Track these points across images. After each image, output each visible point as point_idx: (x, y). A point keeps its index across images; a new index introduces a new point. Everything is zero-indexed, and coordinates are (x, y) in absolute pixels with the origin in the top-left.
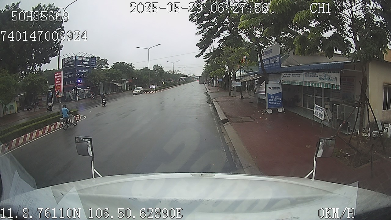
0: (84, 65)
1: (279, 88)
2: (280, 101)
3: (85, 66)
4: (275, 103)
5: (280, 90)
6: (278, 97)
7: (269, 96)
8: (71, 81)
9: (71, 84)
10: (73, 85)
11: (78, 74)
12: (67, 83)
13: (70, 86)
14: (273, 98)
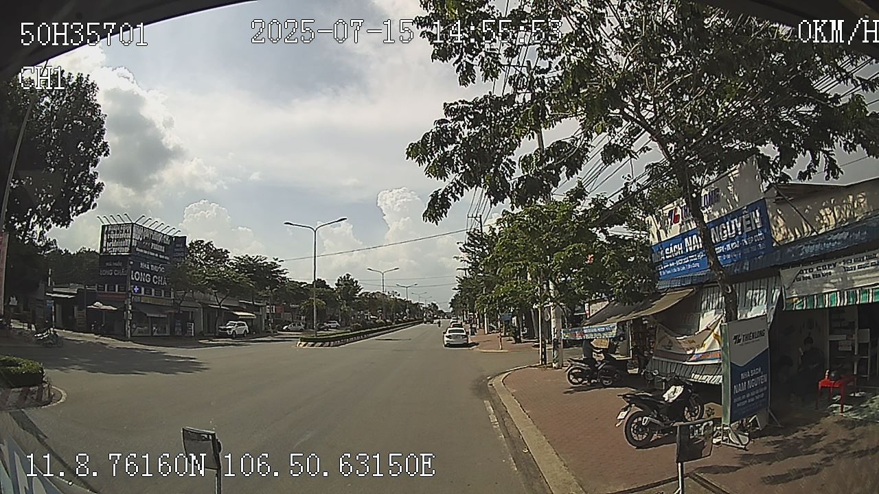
0: (155, 252)
2: (764, 385)
3: (157, 255)
4: (750, 397)
5: (764, 344)
6: (760, 370)
7: (736, 372)
8: (117, 286)
9: (117, 294)
10: (121, 297)
11: (137, 272)
12: (108, 290)
13: (114, 296)
14: (746, 380)
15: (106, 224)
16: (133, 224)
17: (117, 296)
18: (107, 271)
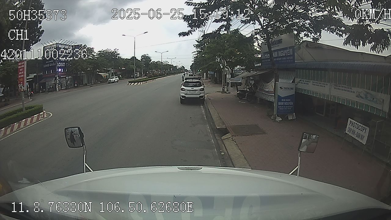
1: (292, 89)
2: (291, 105)
4: (285, 108)
5: (292, 92)
6: (290, 100)
7: (280, 99)
8: (51, 71)
9: (52, 74)
10: (53, 74)
11: (60, 63)
12: (47, 73)
13: (50, 75)
14: (284, 102)
15: (45, 46)
16: (57, 43)
17: (52, 75)
18: (46, 65)
